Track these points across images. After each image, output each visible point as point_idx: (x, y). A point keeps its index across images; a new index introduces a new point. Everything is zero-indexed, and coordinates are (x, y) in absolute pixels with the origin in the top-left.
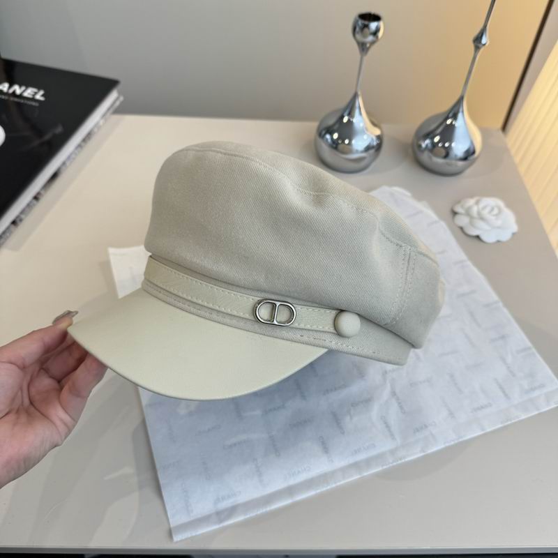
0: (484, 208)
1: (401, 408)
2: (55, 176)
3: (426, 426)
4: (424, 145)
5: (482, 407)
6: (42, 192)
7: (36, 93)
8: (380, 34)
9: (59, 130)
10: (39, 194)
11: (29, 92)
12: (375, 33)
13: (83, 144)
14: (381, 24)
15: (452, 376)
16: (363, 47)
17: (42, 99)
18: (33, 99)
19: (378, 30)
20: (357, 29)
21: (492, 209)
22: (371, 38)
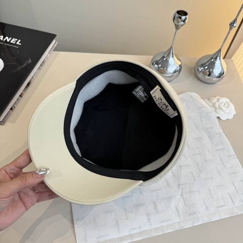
0: (222, 103)
1: (185, 203)
2: (29, 84)
3: (195, 213)
4: (200, 70)
5: (221, 206)
6: (23, 93)
7: (17, 41)
8: (186, 21)
9: (30, 61)
10: (22, 93)
11: (13, 41)
12: (184, 21)
13: (41, 67)
14: (187, 16)
15: (209, 190)
16: (177, 27)
17: (20, 44)
18: (15, 44)
19: (186, 19)
20: (176, 18)
21: (225, 104)
22: (182, 23)
